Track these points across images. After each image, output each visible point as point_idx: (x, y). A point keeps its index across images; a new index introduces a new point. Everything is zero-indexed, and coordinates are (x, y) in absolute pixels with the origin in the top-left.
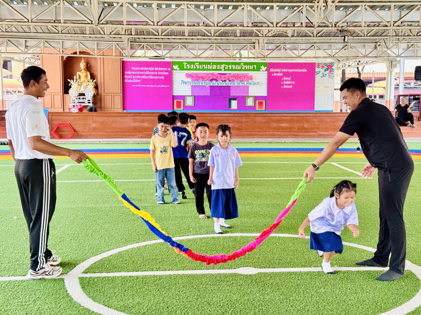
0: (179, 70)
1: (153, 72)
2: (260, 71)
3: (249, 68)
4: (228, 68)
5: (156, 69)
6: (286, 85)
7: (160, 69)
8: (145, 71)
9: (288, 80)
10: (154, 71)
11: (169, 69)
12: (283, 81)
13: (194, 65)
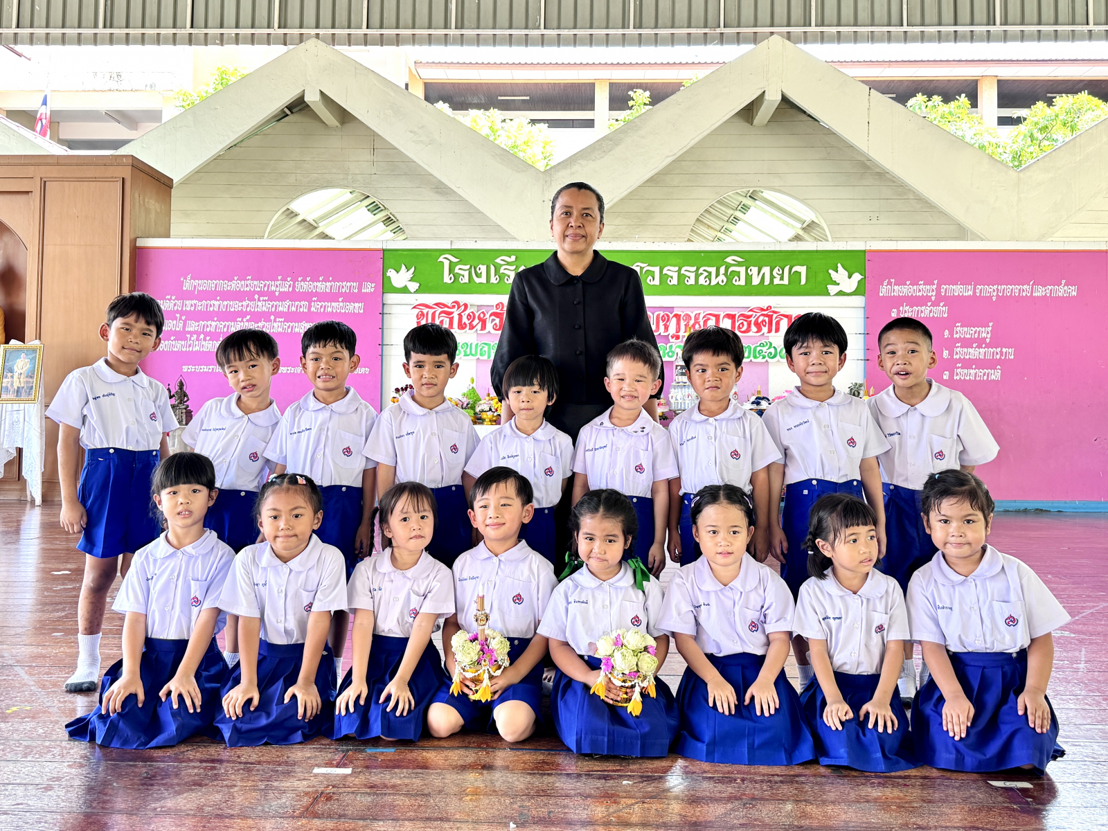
0: (416, 292)
1: (288, 303)
2: (828, 294)
3: (767, 281)
4: (663, 278)
5: (304, 286)
6: (968, 364)
7: (322, 286)
8: (250, 296)
9: (980, 342)
10: (293, 296)
11: (369, 288)
12: (951, 344)
13: (492, 268)
